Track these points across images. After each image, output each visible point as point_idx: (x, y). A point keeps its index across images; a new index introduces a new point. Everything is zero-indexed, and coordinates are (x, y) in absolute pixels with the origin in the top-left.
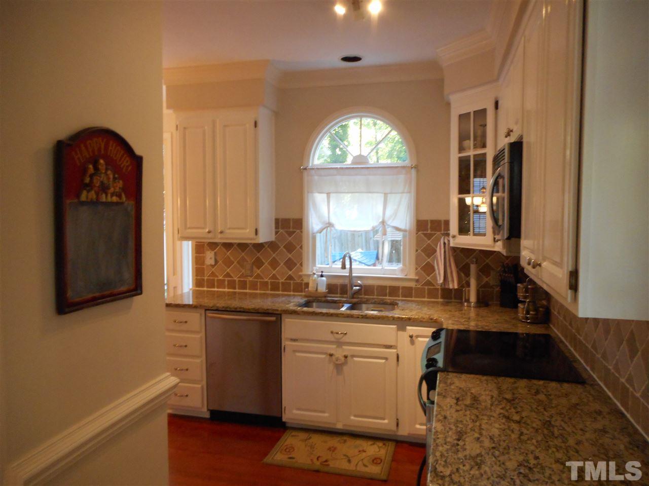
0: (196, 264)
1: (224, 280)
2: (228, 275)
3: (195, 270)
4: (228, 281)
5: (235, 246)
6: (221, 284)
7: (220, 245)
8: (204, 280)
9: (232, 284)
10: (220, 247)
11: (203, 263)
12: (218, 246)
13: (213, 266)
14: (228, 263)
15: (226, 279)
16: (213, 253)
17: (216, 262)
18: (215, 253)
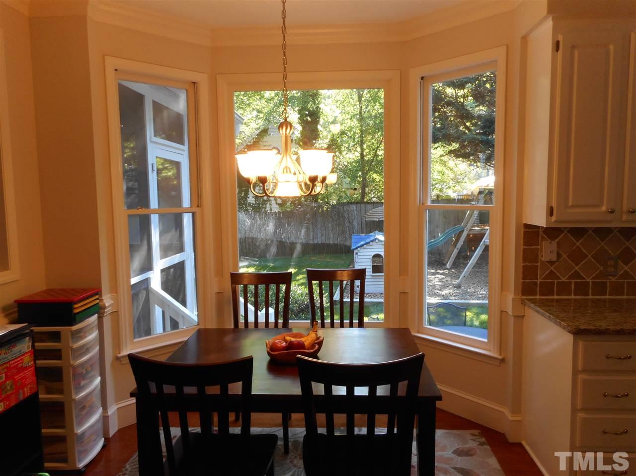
0: (525, 260)
1: (571, 283)
2: (576, 275)
3: (521, 270)
4: (576, 283)
5: (590, 232)
6: (564, 288)
7: (566, 232)
8: (535, 284)
9: (582, 288)
10: (566, 234)
11: (536, 259)
12: (563, 232)
13: (551, 263)
14: (577, 257)
15: (573, 281)
16: (555, 243)
17: (559, 255)
18: (558, 243)
